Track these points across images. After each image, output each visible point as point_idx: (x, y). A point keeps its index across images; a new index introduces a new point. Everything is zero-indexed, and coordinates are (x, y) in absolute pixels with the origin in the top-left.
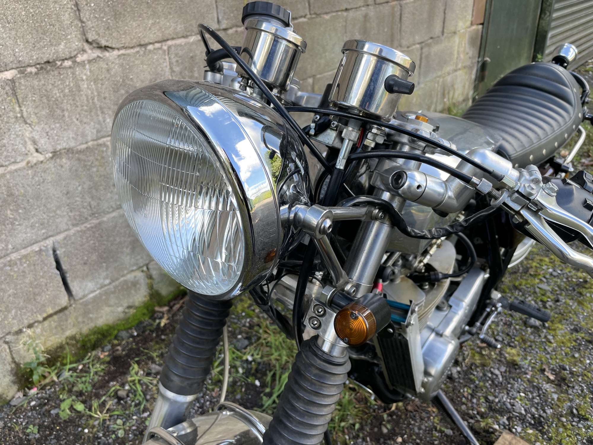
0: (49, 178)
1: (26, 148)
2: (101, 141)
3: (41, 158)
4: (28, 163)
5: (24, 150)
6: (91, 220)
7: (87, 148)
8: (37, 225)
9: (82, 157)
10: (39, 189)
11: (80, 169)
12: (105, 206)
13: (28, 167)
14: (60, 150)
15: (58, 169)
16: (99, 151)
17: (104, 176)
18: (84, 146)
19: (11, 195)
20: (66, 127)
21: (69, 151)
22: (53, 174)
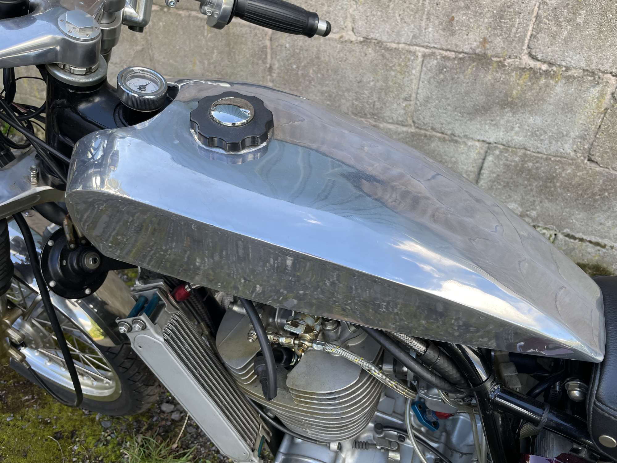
0: (351, 60)
1: (344, 23)
2: (412, 48)
3: (353, 38)
4: (341, 37)
5: (342, 23)
6: (369, 118)
7: (395, 48)
8: (326, 95)
9: (387, 55)
10: (340, 64)
11: (380, 66)
12: (387, 113)
13: (339, 41)
14: (372, 39)
15: (361, 55)
16: (405, 57)
17: (399, 84)
18: (394, 46)
19: (318, 58)
20: (385, 19)
21: (379, 43)
22: (356, 57)
